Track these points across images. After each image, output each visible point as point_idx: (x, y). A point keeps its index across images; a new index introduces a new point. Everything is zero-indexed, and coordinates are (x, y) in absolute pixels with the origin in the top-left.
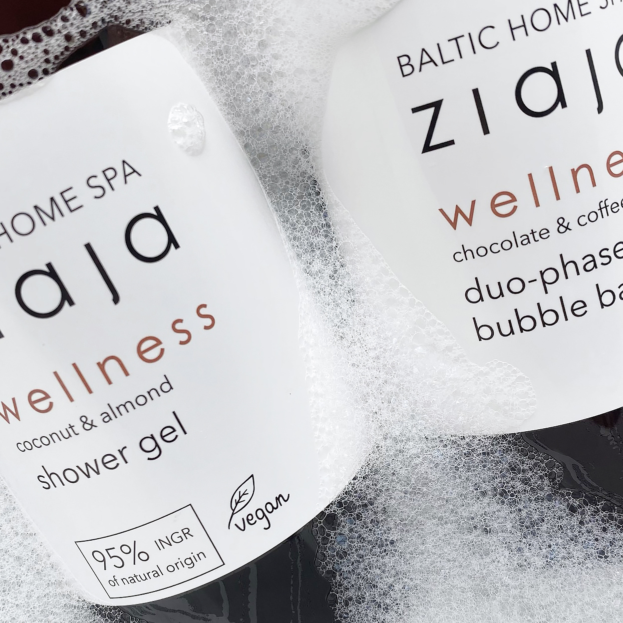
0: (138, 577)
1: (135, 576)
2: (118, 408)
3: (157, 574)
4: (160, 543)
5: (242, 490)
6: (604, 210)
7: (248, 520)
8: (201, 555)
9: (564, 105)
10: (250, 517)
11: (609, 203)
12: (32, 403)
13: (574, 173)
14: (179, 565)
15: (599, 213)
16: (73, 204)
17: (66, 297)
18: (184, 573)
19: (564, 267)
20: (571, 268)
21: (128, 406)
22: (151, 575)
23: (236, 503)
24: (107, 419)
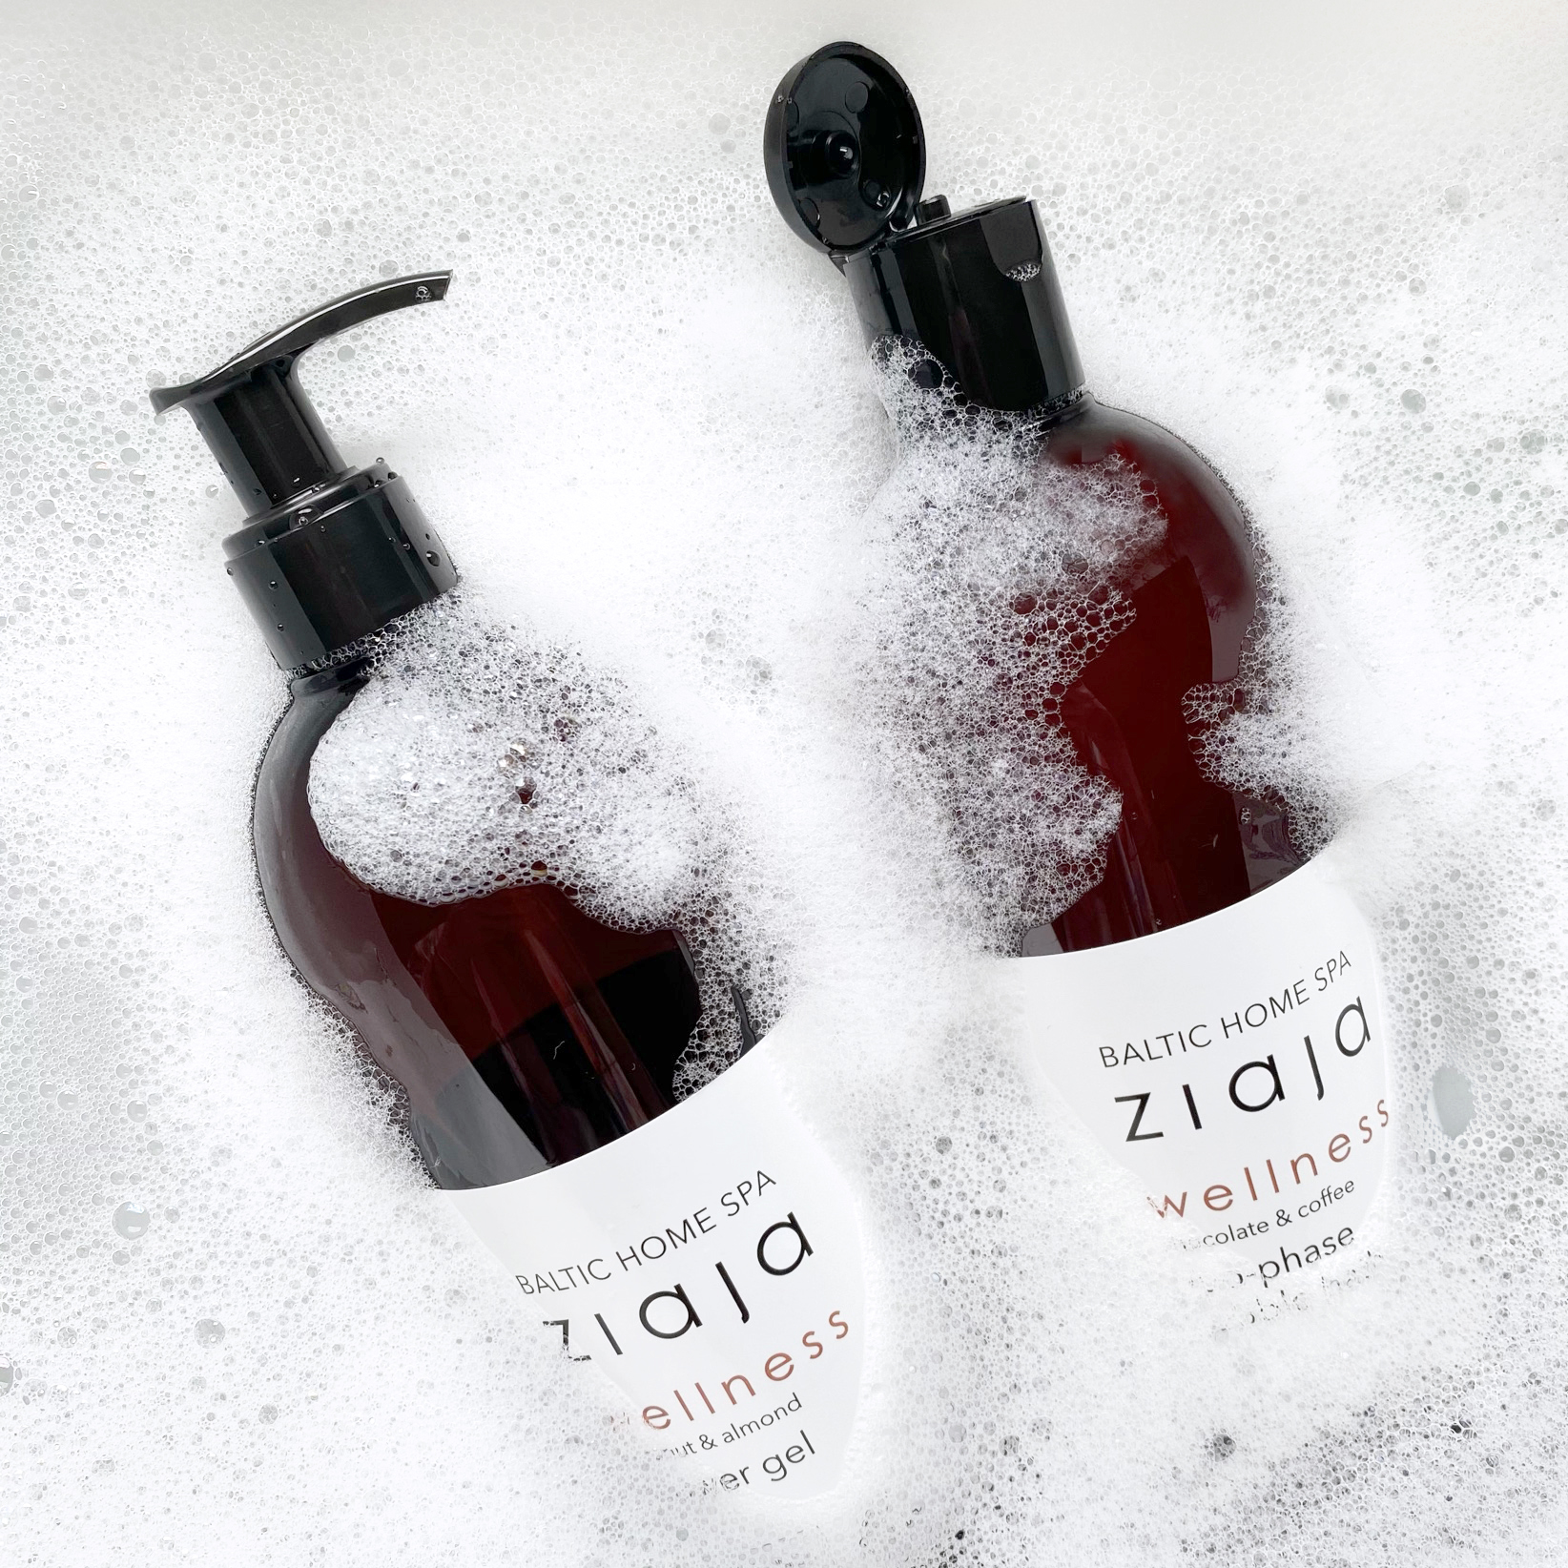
2: (742, 1429)
6: (1327, 1198)
9: (1282, 1097)
11: (1332, 1190)
12: (647, 1419)
13: (1294, 1164)
15: (1322, 1202)
16: (705, 1225)
17: (693, 1318)
19: (1285, 1260)
20: (1292, 1261)
21: (753, 1426)
24: (729, 1439)
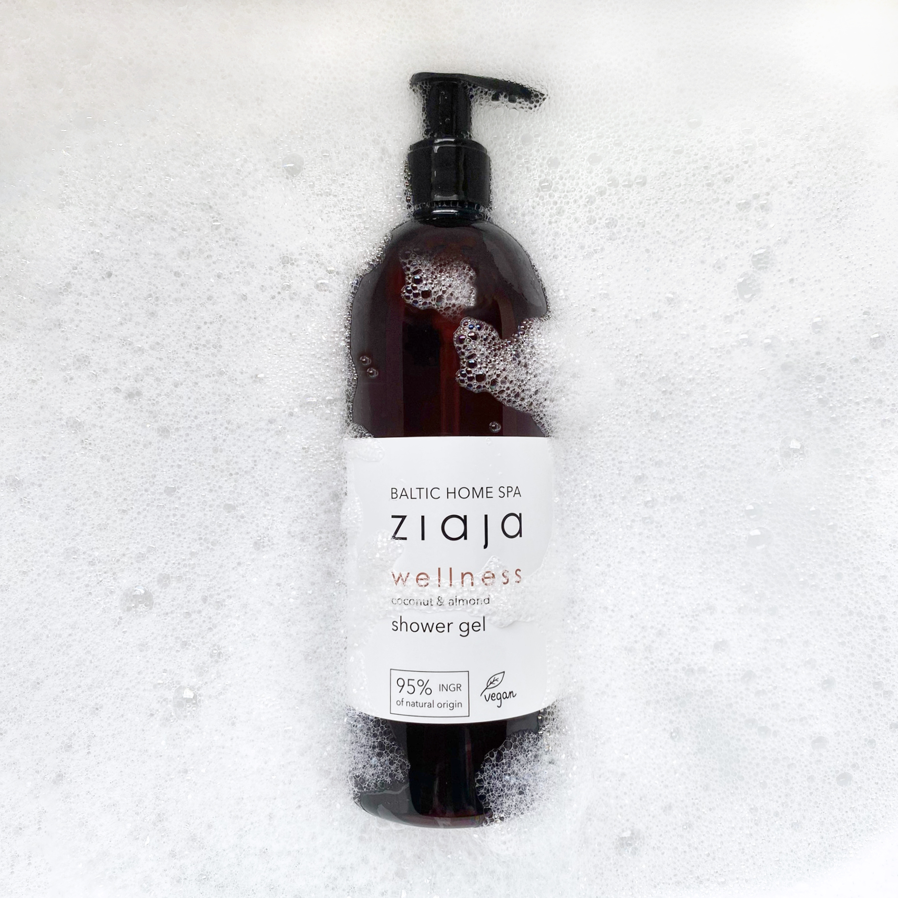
0: (418, 704)
1: (417, 702)
2: (459, 600)
3: (430, 706)
4: (442, 687)
5: (496, 677)
7: (492, 696)
8: (460, 704)
10: (493, 695)
12: (417, 579)
14: (446, 705)
16: (489, 495)
17: (465, 535)
18: (445, 711)
21: (465, 602)
22: (427, 705)
23: (491, 683)
24: (451, 604)
